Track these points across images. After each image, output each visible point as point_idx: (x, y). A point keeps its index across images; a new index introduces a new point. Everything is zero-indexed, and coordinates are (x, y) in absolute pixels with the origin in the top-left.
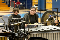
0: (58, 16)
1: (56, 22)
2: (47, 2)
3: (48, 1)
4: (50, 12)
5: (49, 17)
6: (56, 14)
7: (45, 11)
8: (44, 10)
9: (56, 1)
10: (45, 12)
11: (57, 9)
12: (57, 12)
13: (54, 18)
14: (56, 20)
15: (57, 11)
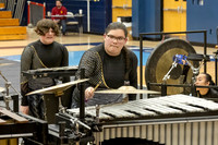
0: (207, 59)
2: (165, 8)
3: (169, 3)
4: (179, 44)
5: (175, 64)
6: (199, 50)
7: (160, 40)
8: (154, 37)
9: (202, 3)
10: (160, 43)
11: (205, 32)
12: (206, 45)
13: (192, 68)
14: (202, 75)
15: (203, 41)
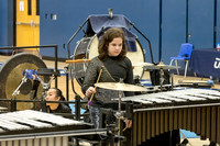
1: (51, 96)
5: (25, 80)
9: (55, 17)
11: (56, 47)
